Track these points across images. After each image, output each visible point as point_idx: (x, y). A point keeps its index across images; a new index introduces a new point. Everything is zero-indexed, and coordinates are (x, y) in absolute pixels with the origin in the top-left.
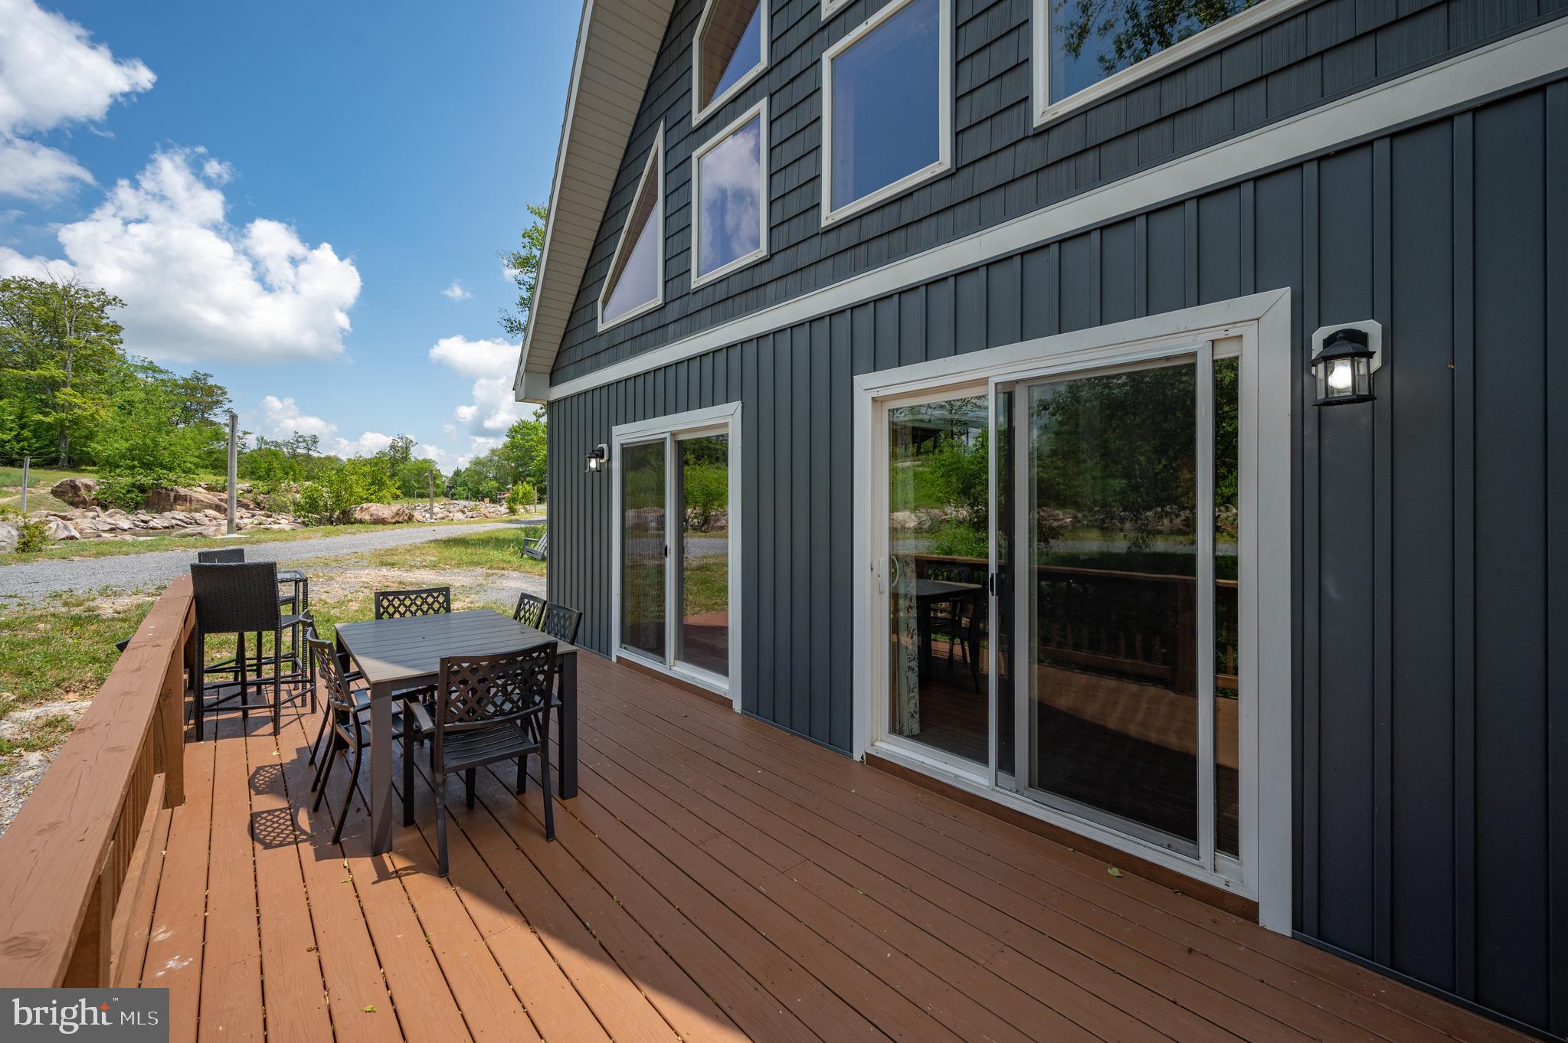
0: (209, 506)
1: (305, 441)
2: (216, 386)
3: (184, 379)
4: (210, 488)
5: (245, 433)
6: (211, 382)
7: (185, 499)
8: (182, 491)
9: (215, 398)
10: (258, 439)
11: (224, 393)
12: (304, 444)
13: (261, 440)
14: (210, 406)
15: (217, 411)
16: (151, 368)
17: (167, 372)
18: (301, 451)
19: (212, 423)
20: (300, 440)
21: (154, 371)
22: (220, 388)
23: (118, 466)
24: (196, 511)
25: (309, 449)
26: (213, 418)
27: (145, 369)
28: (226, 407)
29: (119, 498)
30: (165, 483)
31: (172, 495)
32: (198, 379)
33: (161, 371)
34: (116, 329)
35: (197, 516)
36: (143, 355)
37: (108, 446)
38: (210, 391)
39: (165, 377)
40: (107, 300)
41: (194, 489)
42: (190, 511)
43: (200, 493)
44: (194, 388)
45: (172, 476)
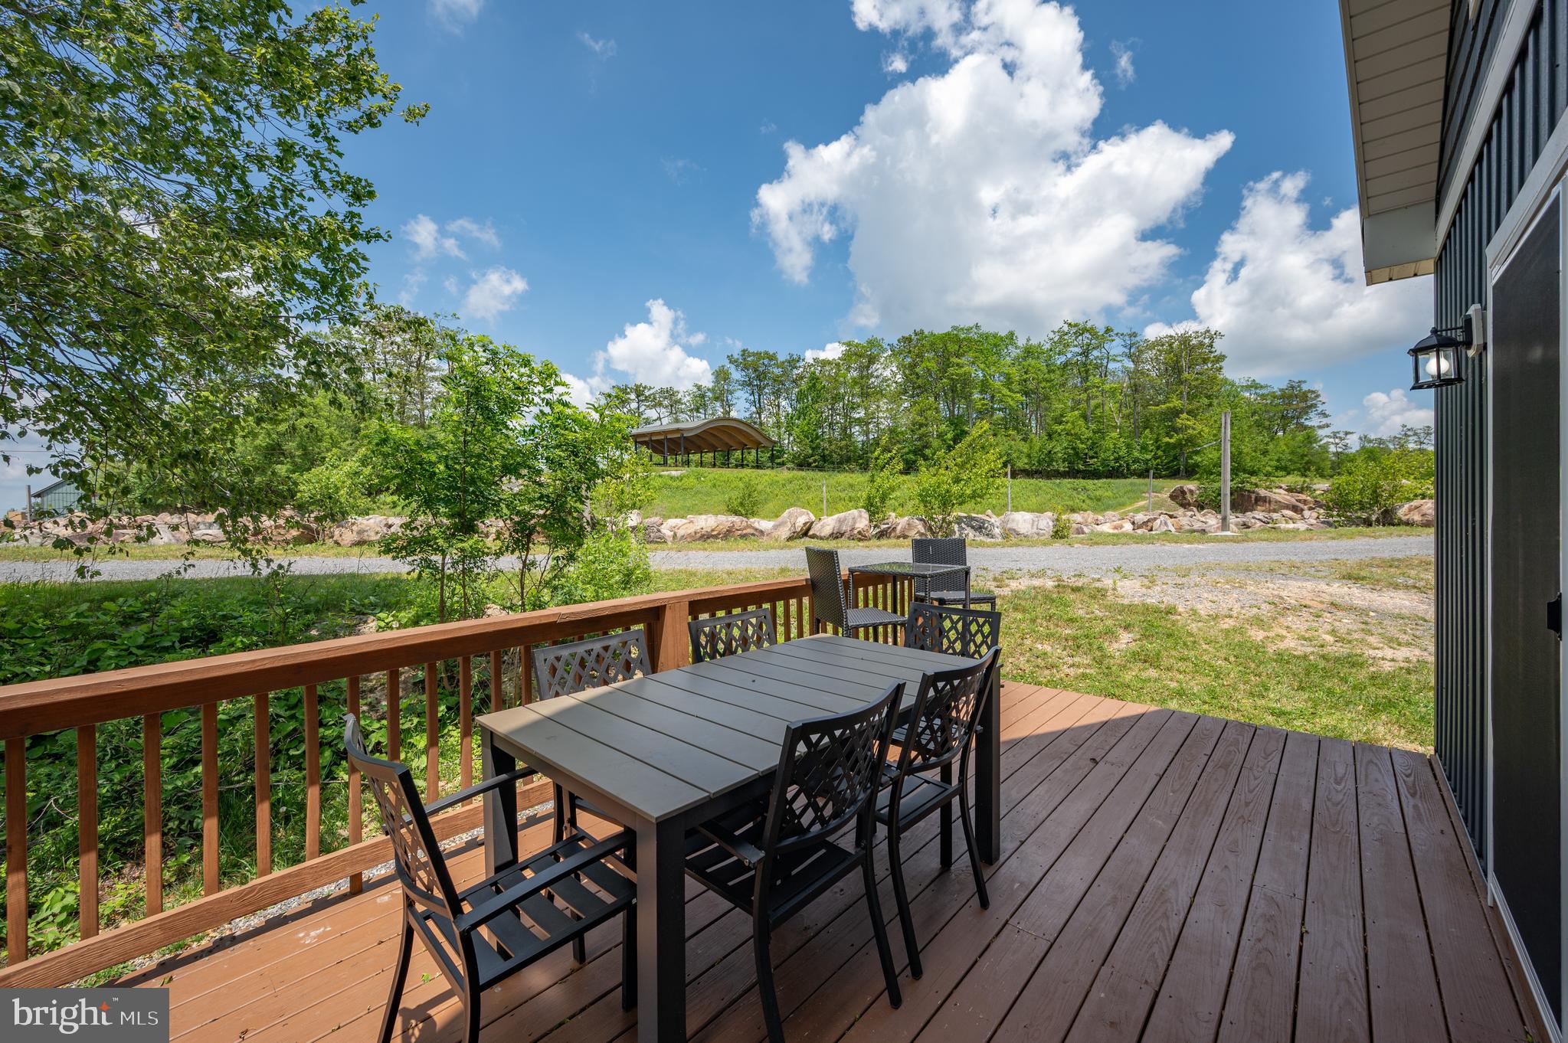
0: (1287, 507)
1: (1416, 434)
2: (1309, 391)
3: (1281, 390)
4: (1290, 490)
5: (1347, 433)
6: (1305, 387)
7: (1264, 500)
8: (1263, 492)
9: (1309, 403)
10: (1360, 438)
11: (1318, 396)
12: (1415, 438)
13: (1364, 439)
14: (1306, 410)
15: (1312, 415)
16: (1254, 386)
17: (1267, 386)
18: (1411, 446)
19: (1306, 428)
20: (1409, 433)
21: (1256, 388)
22: (1313, 392)
23: (1212, 474)
24: (1275, 511)
25: (1421, 443)
26: (1307, 423)
27: (1248, 388)
28: (1320, 410)
29: (1211, 500)
30: (1248, 486)
31: (1253, 496)
32: (1293, 387)
33: (1262, 387)
34: (1221, 358)
35: (1275, 516)
36: (1247, 376)
37: (1205, 458)
38: (1304, 396)
39: (1264, 391)
40: (1213, 336)
41: (1274, 490)
42: (1270, 511)
43: (1280, 495)
44: (1290, 397)
45: (1254, 479)
